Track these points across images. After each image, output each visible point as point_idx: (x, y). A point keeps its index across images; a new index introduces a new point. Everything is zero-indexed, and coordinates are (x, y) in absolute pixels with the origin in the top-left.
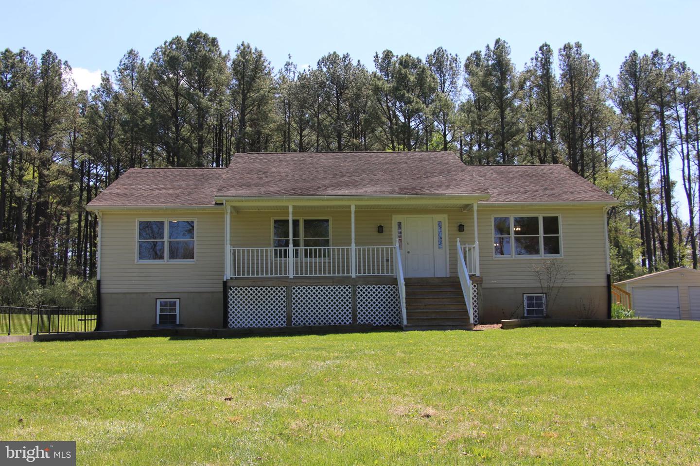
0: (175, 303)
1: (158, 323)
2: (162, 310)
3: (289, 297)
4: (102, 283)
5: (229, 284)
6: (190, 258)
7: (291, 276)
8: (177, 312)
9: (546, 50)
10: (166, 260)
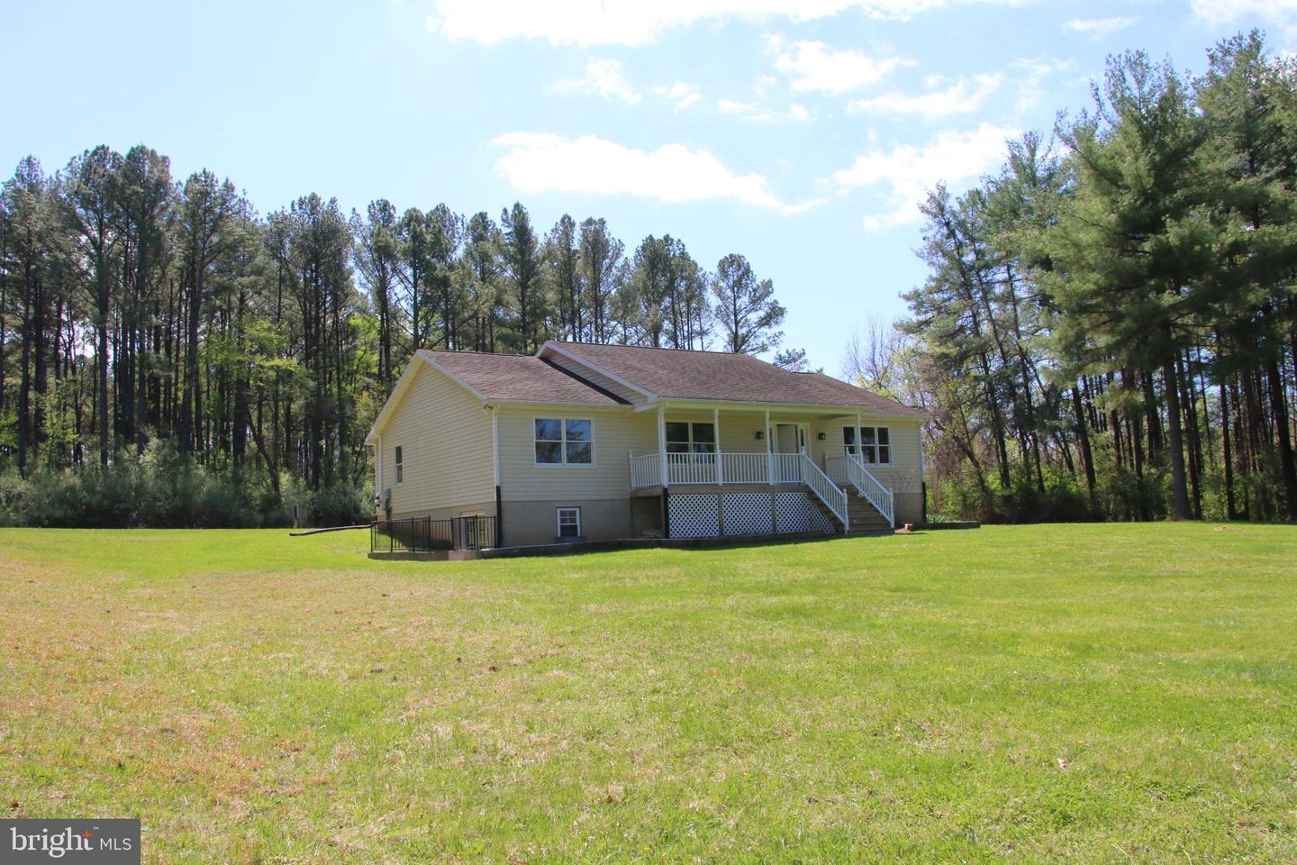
0: (575, 512)
1: (559, 535)
2: (562, 521)
3: (719, 504)
4: (502, 490)
5: (669, 492)
6: (587, 462)
7: (720, 482)
8: (578, 523)
9: (567, 223)
10: (564, 465)
